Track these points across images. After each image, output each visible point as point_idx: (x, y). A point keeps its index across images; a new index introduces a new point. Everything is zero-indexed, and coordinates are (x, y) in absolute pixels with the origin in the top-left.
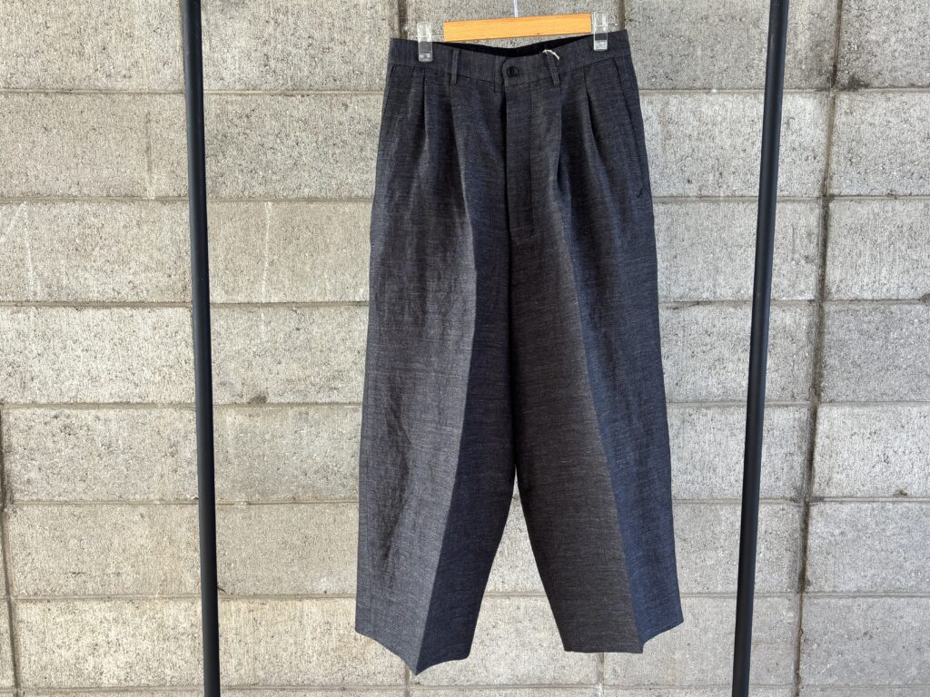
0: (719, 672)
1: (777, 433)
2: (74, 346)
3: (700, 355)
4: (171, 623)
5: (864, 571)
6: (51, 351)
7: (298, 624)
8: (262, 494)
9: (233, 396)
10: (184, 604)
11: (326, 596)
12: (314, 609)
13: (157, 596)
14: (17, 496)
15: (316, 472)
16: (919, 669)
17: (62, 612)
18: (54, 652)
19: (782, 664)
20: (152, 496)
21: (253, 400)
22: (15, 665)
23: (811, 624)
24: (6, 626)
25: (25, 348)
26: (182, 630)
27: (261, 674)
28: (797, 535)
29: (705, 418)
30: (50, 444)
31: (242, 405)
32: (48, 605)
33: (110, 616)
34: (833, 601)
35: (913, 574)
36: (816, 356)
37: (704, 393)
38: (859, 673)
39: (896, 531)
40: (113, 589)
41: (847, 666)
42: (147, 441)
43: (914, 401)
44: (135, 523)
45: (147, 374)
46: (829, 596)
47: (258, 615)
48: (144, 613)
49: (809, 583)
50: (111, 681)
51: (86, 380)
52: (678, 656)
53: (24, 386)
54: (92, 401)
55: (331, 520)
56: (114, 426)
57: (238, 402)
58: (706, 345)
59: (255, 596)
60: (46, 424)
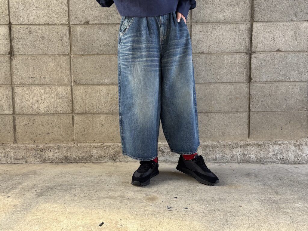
0: (225, 108)
1: (241, 32)
2: (33, 6)
3: (218, 8)
4: (60, 93)
5: (268, 75)
6: (26, 8)
7: (98, 93)
8: (88, 52)
9: (79, 21)
10: (64, 87)
11: (107, 84)
12: (104, 89)
13: (56, 85)
14: (15, 53)
15: (104, 45)
16: (286, 106)
17: (28, 90)
18: (25, 103)
19: (245, 105)
20: (55, 53)
21: (85, 23)
22: (13, 107)
23: (253, 92)
24: (11, 94)
25: (19, 7)
26: (63, 95)
27: (87, 109)
28: (247, 64)
29: (219, 27)
30: (25, 37)
31: (82, 24)
32: (24, 87)
33: (42, 91)
34: (259, 85)
35: (283, 76)
36: (252, 8)
37: (219, 19)
38: (268, 108)
39: (278, 62)
40: (43, 83)
41: (264, 105)
42: (54, 36)
43: (281, 21)
44: (50, 62)
45: (54, 15)
46: (258, 84)
47: (86, 90)
48: (52, 90)
49: (252, 79)
50: (42, 112)
51: (36, 17)
52: (213, 103)
53: (18, 19)
54: (38, 23)
55: (108, 60)
56: (44, 31)
57: (81, 23)
58: (219, 4)
59: (86, 84)
60: (24, 30)
